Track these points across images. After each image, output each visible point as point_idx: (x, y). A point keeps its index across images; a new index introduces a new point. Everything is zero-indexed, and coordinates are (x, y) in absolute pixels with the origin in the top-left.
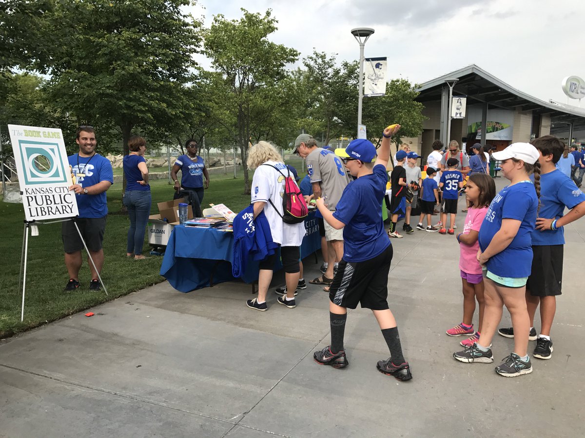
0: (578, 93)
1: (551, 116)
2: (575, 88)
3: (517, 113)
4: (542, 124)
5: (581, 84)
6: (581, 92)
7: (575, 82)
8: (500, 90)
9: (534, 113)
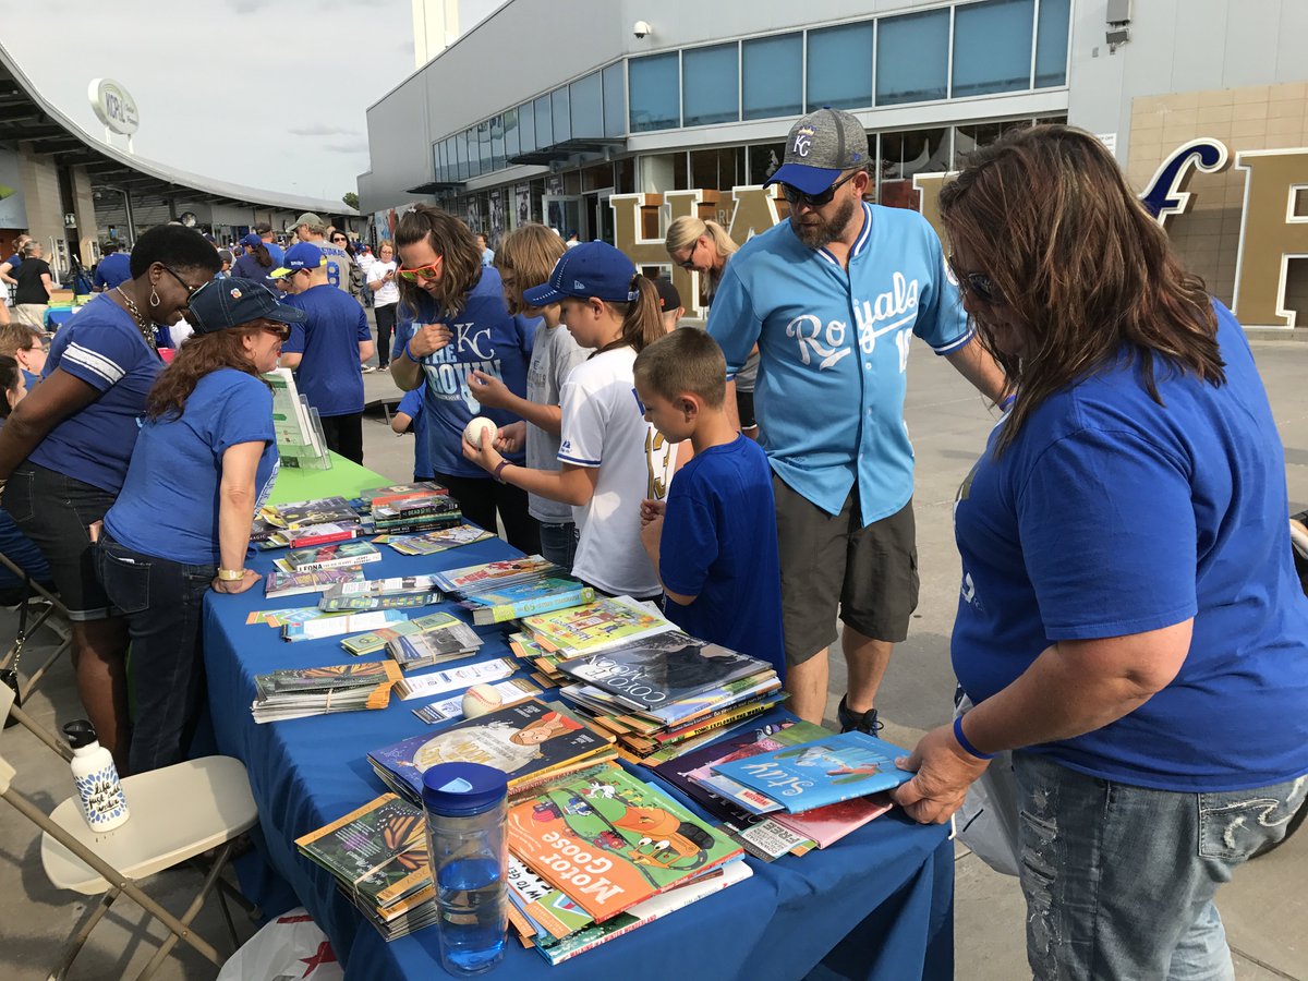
0: (124, 121)
1: (88, 172)
2: (117, 109)
3: (24, 158)
4: (78, 190)
5: (127, 102)
6: (129, 119)
7: (115, 95)
8: (15, 92)
9: (58, 161)
